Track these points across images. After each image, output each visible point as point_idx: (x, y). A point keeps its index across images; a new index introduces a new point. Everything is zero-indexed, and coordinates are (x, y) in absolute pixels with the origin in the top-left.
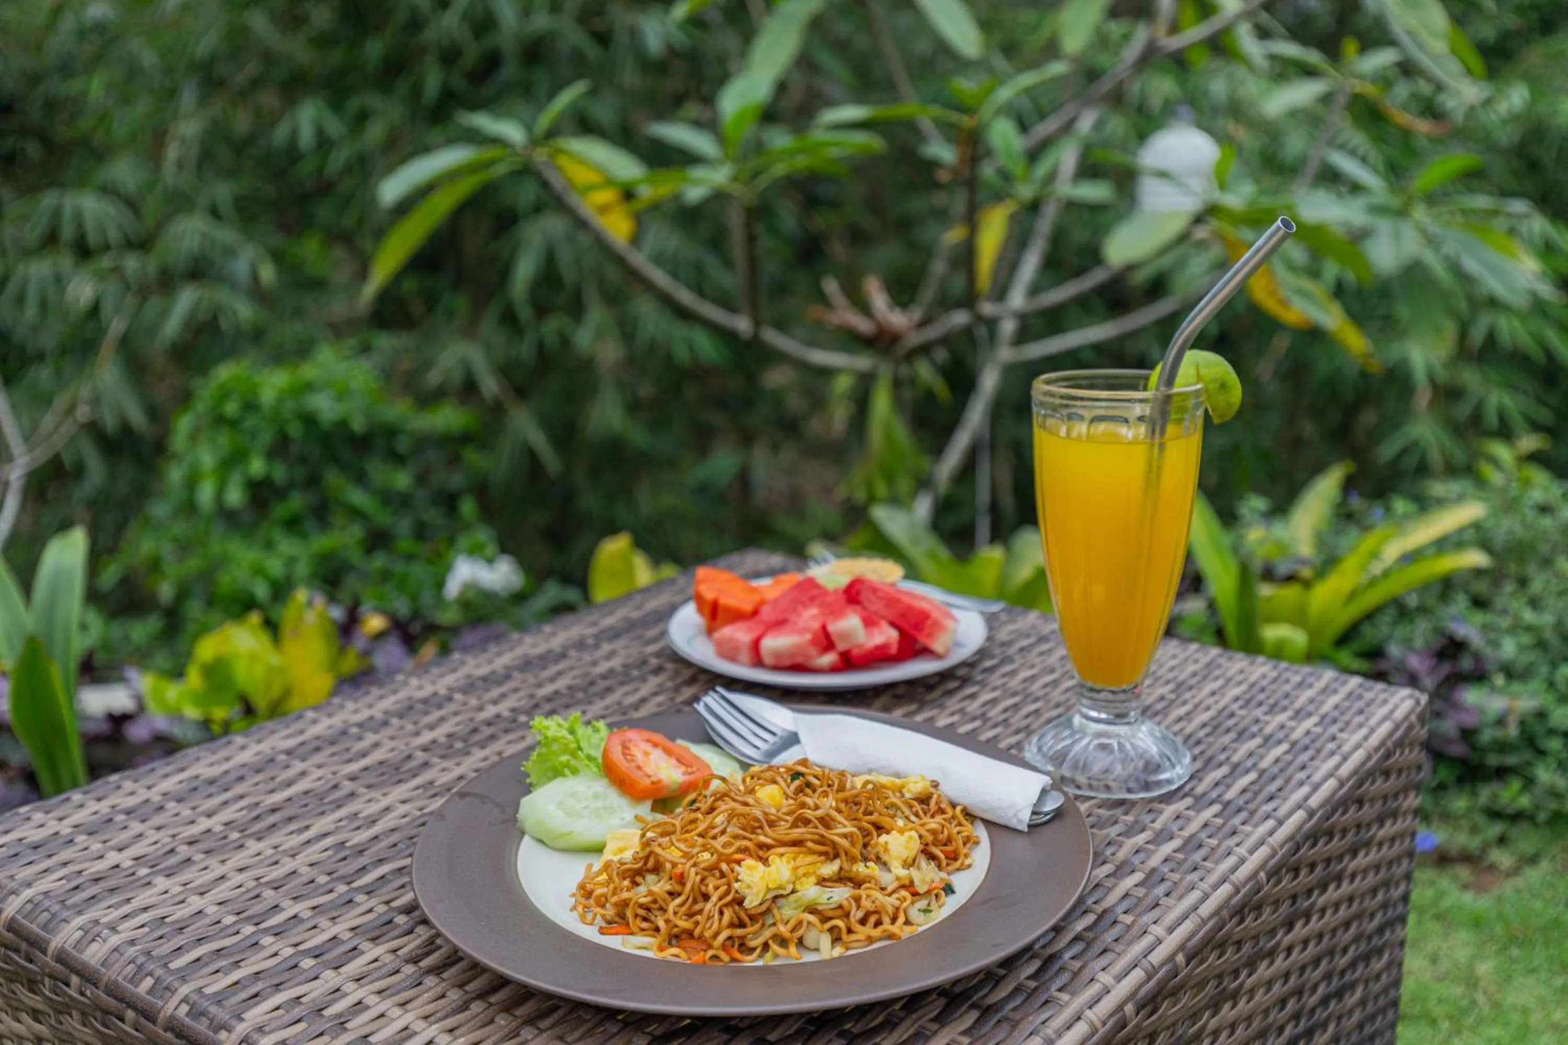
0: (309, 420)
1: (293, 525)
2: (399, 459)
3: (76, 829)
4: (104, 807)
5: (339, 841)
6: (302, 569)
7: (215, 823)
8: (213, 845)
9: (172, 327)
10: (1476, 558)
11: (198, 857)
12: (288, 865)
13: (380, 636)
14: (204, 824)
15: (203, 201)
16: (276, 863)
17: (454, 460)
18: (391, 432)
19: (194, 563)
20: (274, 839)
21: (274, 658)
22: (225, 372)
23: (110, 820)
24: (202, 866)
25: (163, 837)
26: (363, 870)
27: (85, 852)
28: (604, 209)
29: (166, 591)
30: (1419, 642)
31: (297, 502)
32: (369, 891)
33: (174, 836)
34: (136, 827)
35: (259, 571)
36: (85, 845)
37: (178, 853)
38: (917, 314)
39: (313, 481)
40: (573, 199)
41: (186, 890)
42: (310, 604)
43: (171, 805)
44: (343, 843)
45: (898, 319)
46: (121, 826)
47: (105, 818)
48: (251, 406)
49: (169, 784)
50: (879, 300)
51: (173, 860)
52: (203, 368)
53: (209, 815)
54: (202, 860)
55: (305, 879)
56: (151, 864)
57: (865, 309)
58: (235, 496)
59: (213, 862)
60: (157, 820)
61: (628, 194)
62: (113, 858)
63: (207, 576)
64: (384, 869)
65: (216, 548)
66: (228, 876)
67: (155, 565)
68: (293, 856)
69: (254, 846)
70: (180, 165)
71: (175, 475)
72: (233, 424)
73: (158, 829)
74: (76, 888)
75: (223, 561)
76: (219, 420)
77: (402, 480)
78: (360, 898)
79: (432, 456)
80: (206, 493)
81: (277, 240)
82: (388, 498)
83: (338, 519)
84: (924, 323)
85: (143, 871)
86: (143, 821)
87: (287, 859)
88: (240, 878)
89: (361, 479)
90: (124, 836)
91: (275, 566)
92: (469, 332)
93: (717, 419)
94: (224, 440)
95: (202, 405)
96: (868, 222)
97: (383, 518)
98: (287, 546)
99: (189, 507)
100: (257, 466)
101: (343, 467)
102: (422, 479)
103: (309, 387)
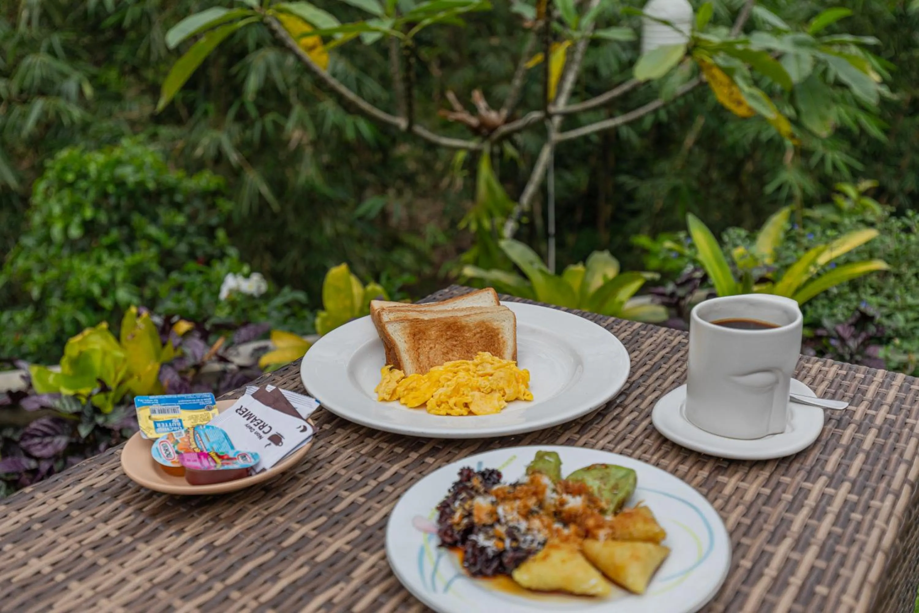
0: (120, 184)
1: (112, 248)
2: (178, 207)
3: (3, 538)
4: (22, 516)
5: (209, 542)
6: (120, 276)
7: (110, 528)
8: (113, 549)
9: (30, 124)
10: (879, 265)
11: (102, 561)
12: (174, 566)
13: (187, 334)
14: (103, 530)
15: (44, 45)
16: (163, 564)
17: (212, 207)
18: (171, 190)
19: (53, 273)
20: (158, 542)
21: (119, 354)
22: (64, 154)
23: (29, 529)
24: (106, 569)
25: (72, 542)
26: (232, 568)
27: (13, 560)
28: (311, 49)
29: (35, 293)
30: (840, 317)
31: (115, 234)
32: (240, 586)
33: (80, 542)
34: (50, 535)
35: (93, 277)
36: (11, 553)
37: (86, 559)
38: (504, 113)
39: (124, 222)
40: (291, 42)
41: (97, 594)
42: (139, 315)
43: (75, 513)
44: (212, 543)
45: (493, 116)
46: (38, 534)
47: (25, 528)
48: (83, 175)
49: (70, 494)
50: (482, 104)
51: (83, 565)
52: (50, 152)
53: (106, 521)
54: (105, 564)
55: (188, 578)
56: (65, 569)
57: (473, 110)
58: (75, 232)
59: (114, 565)
60: (67, 527)
61: (326, 39)
62: (35, 565)
63: (61, 281)
64: (249, 566)
65: (65, 264)
66: (128, 578)
67: (27, 276)
68: (175, 557)
69: (144, 549)
70: (29, 23)
71: (37, 219)
72: (71, 185)
73: (67, 535)
74: (8, 595)
75: (71, 271)
76: (63, 185)
77: (180, 220)
78: (235, 595)
79: (198, 204)
80: (57, 231)
81: (94, 70)
82: (171, 231)
83: (142, 244)
84: (509, 120)
85: (60, 577)
86: (55, 529)
87: (171, 561)
88: (138, 580)
89: (154, 219)
90: (42, 543)
91: (104, 274)
92: (217, 126)
93: (370, 177)
94: (67, 196)
95: (50, 174)
96: (453, 55)
97: (170, 243)
98: (110, 262)
99: (47, 240)
100: (88, 213)
101: (143, 212)
102: (192, 218)
103: (119, 163)
